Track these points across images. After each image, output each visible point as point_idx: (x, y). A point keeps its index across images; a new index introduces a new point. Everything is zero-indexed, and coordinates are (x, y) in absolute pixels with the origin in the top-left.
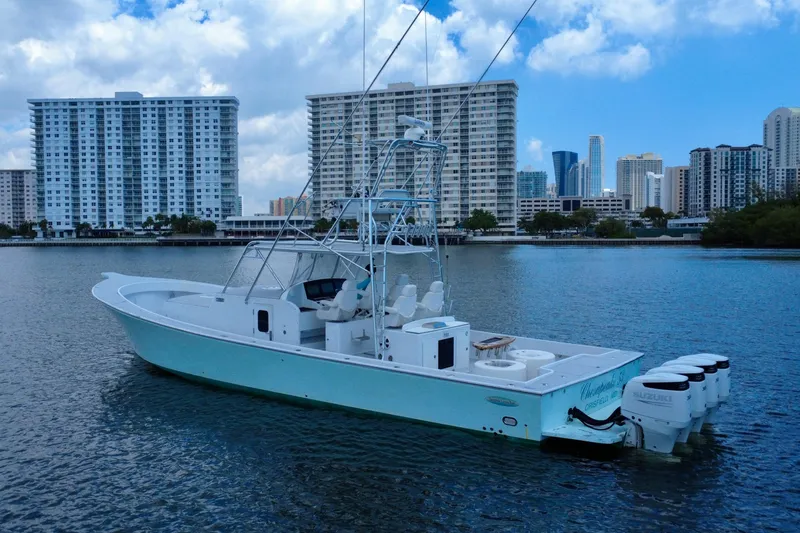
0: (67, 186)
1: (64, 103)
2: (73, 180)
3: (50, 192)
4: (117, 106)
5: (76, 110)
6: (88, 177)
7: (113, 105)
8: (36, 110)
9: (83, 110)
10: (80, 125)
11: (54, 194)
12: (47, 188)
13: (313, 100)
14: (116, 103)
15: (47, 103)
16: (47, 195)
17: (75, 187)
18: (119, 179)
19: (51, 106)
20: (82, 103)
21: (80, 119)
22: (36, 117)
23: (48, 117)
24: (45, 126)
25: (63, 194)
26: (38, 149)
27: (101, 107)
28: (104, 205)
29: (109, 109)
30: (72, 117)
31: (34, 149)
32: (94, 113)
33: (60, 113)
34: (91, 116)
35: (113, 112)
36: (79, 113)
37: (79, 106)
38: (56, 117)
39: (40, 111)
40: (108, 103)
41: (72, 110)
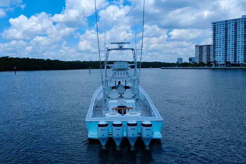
0: (223, 49)
1: (223, 22)
2: (225, 47)
3: (217, 52)
4: (242, 20)
5: (227, 24)
6: (230, 45)
7: (241, 20)
8: (214, 26)
9: (230, 23)
10: (228, 29)
11: (219, 52)
12: (216, 50)
14: (242, 19)
15: (217, 23)
16: (216, 52)
17: (226, 49)
18: (242, 46)
19: (219, 24)
20: (229, 21)
21: (228, 26)
22: (214, 28)
23: (218, 27)
24: (216, 30)
25: (222, 52)
26: (214, 38)
27: (236, 21)
28: (236, 55)
29: (239, 22)
30: (226, 26)
31: (213, 38)
32: (234, 24)
33: (222, 25)
34: (233, 25)
35: (241, 23)
36: (228, 24)
37: (228, 22)
38: (220, 27)
39: (215, 26)
40: (239, 20)
41: (226, 24)
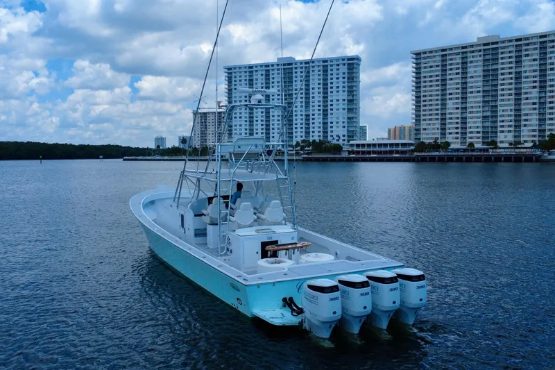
0: (246, 121)
1: (245, 67)
2: (250, 117)
3: (236, 126)
4: (278, 67)
5: (252, 72)
7: (275, 67)
8: (228, 73)
9: (257, 71)
10: (255, 81)
11: (238, 127)
12: (234, 123)
13: (417, 54)
14: (278, 65)
15: (235, 68)
16: (234, 128)
17: (251, 122)
18: (278, 116)
19: (237, 70)
20: (256, 67)
21: (255, 77)
22: (228, 77)
23: (235, 77)
24: (233, 83)
25: (243, 127)
26: (229, 98)
27: (268, 68)
28: (269, 134)
29: (273, 70)
30: (250, 76)
31: (227, 99)
32: (264, 73)
33: (243, 74)
34: (262, 75)
35: (276, 71)
36: (254, 73)
37: (255, 69)
38: (240, 76)
39: (231, 73)
40: (273, 65)
41: (250, 72)
